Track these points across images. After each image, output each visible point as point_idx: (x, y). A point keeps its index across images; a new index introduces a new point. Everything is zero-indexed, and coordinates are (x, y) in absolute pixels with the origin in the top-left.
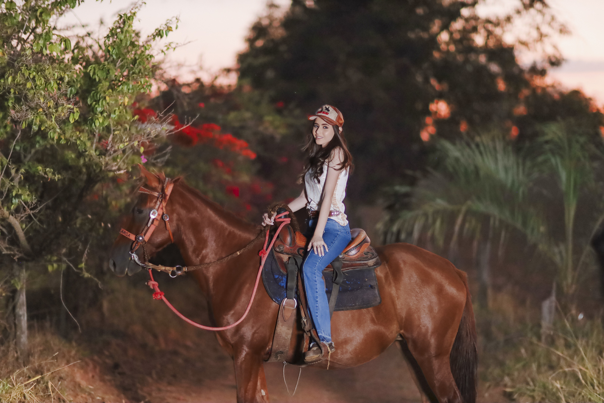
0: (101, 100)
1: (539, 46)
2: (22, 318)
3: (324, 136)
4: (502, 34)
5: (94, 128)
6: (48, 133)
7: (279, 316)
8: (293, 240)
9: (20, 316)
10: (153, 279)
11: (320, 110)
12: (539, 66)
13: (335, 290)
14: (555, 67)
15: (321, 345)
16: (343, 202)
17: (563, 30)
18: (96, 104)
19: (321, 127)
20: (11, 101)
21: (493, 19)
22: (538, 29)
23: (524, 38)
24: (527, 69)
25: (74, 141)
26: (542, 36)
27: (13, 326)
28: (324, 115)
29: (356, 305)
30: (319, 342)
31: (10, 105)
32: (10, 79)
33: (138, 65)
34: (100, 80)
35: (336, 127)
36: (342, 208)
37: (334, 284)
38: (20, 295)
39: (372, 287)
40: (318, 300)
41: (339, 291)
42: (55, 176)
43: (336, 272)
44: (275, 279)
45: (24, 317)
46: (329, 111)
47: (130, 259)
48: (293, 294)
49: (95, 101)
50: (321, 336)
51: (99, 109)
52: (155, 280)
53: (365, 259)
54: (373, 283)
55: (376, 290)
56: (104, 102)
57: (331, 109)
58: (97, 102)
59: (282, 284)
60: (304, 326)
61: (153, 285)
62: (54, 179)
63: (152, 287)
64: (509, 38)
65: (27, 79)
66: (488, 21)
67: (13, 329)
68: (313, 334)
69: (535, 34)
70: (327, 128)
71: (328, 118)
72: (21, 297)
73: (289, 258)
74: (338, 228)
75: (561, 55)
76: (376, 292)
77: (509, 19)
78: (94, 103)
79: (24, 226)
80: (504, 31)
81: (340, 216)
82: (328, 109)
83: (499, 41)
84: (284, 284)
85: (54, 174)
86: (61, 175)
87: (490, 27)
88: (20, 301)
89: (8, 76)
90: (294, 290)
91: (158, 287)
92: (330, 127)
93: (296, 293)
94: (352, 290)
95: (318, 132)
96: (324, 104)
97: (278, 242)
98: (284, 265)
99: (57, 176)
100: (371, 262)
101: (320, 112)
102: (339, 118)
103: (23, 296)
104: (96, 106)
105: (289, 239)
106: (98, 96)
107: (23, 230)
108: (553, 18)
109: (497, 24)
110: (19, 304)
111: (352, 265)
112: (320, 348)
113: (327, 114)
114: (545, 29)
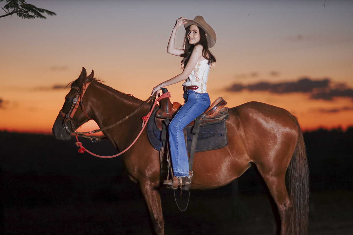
3: (194, 38)
10: (78, 141)
13: (195, 138)
15: (173, 179)
19: (192, 32)
29: (210, 147)
30: (173, 177)
39: (222, 135)
40: (178, 147)
41: (198, 139)
47: (63, 129)
50: (175, 172)
52: (79, 141)
53: (219, 117)
55: (225, 136)
61: (79, 144)
63: (78, 146)
70: (196, 32)
74: (197, 97)
76: (225, 138)
91: (82, 145)
94: (207, 138)
98: (161, 125)
100: (222, 118)
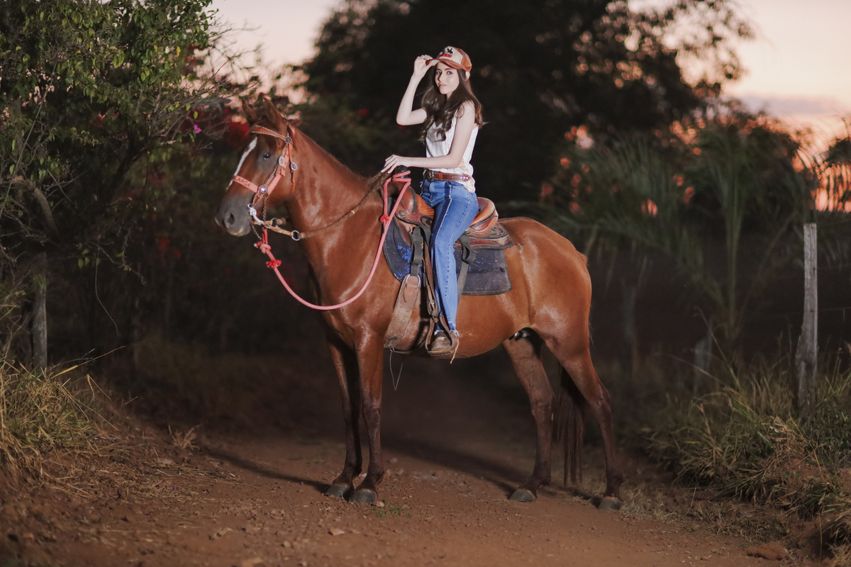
0: (148, 50)
1: (710, 52)
2: (41, 335)
3: (449, 84)
4: (662, 35)
5: (139, 82)
6: (83, 89)
7: (400, 296)
8: (415, 206)
9: (40, 333)
11: (441, 53)
12: (711, 80)
13: (465, 268)
14: (732, 80)
15: (451, 336)
16: (470, 163)
17: (743, 32)
18: (141, 55)
19: (444, 73)
20: (42, 43)
21: (649, 13)
22: (710, 28)
23: (690, 40)
24: (695, 85)
25: (113, 101)
26: (716, 39)
27: (30, 346)
28: (446, 58)
30: (449, 332)
31: (41, 47)
32: (42, 15)
33: (191, 11)
34: (145, 26)
35: (461, 72)
36: (470, 170)
37: (463, 263)
38: (39, 307)
39: (502, 270)
40: (448, 280)
41: (468, 272)
42: (92, 140)
43: (466, 248)
44: (398, 251)
45: (44, 334)
46: (452, 53)
48: (419, 271)
49: (141, 52)
50: (451, 323)
51: (145, 62)
53: (493, 236)
54: (503, 266)
56: (151, 53)
57: (454, 50)
58: (143, 53)
59: (406, 257)
60: (431, 310)
62: (91, 144)
64: (670, 41)
65: (62, 17)
66: (643, 18)
67: (30, 350)
68: (442, 321)
69: (705, 36)
70: (451, 73)
71: (452, 61)
72: (41, 308)
73: (414, 228)
74: (467, 196)
75: (738, 64)
76: (506, 276)
77: (670, 15)
78: (139, 54)
79: (52, 204)
80: (664, 32)
81: (469, 182)
82: (450, 52)
83: (658, 46)
84: (409, 259)
85: (90, 138)
86: (98, 140)
87: (646, 26)
88: (39, 313)
89: (40, 12)
90: (420, 266)
92: (455, 72)
93: (422, 269)
95: (441, 79)
96: (446, 46)
97: (401, 209)
98: (408, 235)
99: (94, 140)
100: (502, 241)
101: (442, 55)
102: (464, 60)
103: (43, 307)
104: (142, 58)
105: (411, 203)
106: (144, 45)
107: (51, 208)
108: (730, 14)
109: (656, 22)
110: (37, 317)
111: (480, 242)
112: (450, 339)
113: (450, 56)
114: (719, 30)
